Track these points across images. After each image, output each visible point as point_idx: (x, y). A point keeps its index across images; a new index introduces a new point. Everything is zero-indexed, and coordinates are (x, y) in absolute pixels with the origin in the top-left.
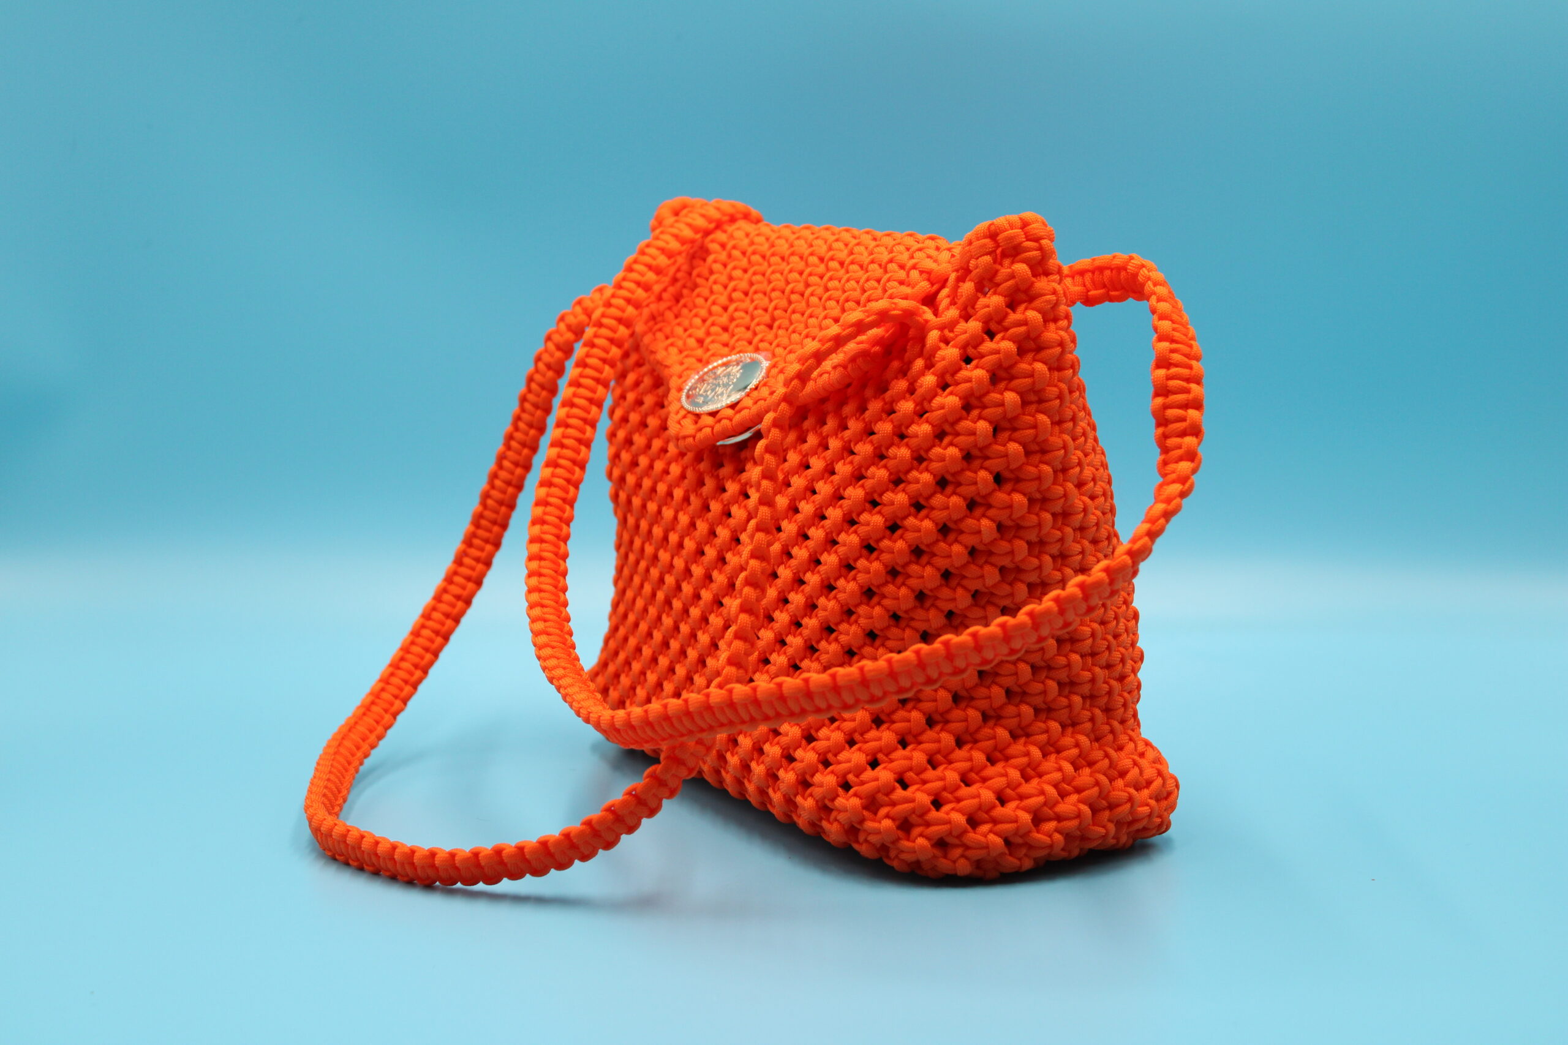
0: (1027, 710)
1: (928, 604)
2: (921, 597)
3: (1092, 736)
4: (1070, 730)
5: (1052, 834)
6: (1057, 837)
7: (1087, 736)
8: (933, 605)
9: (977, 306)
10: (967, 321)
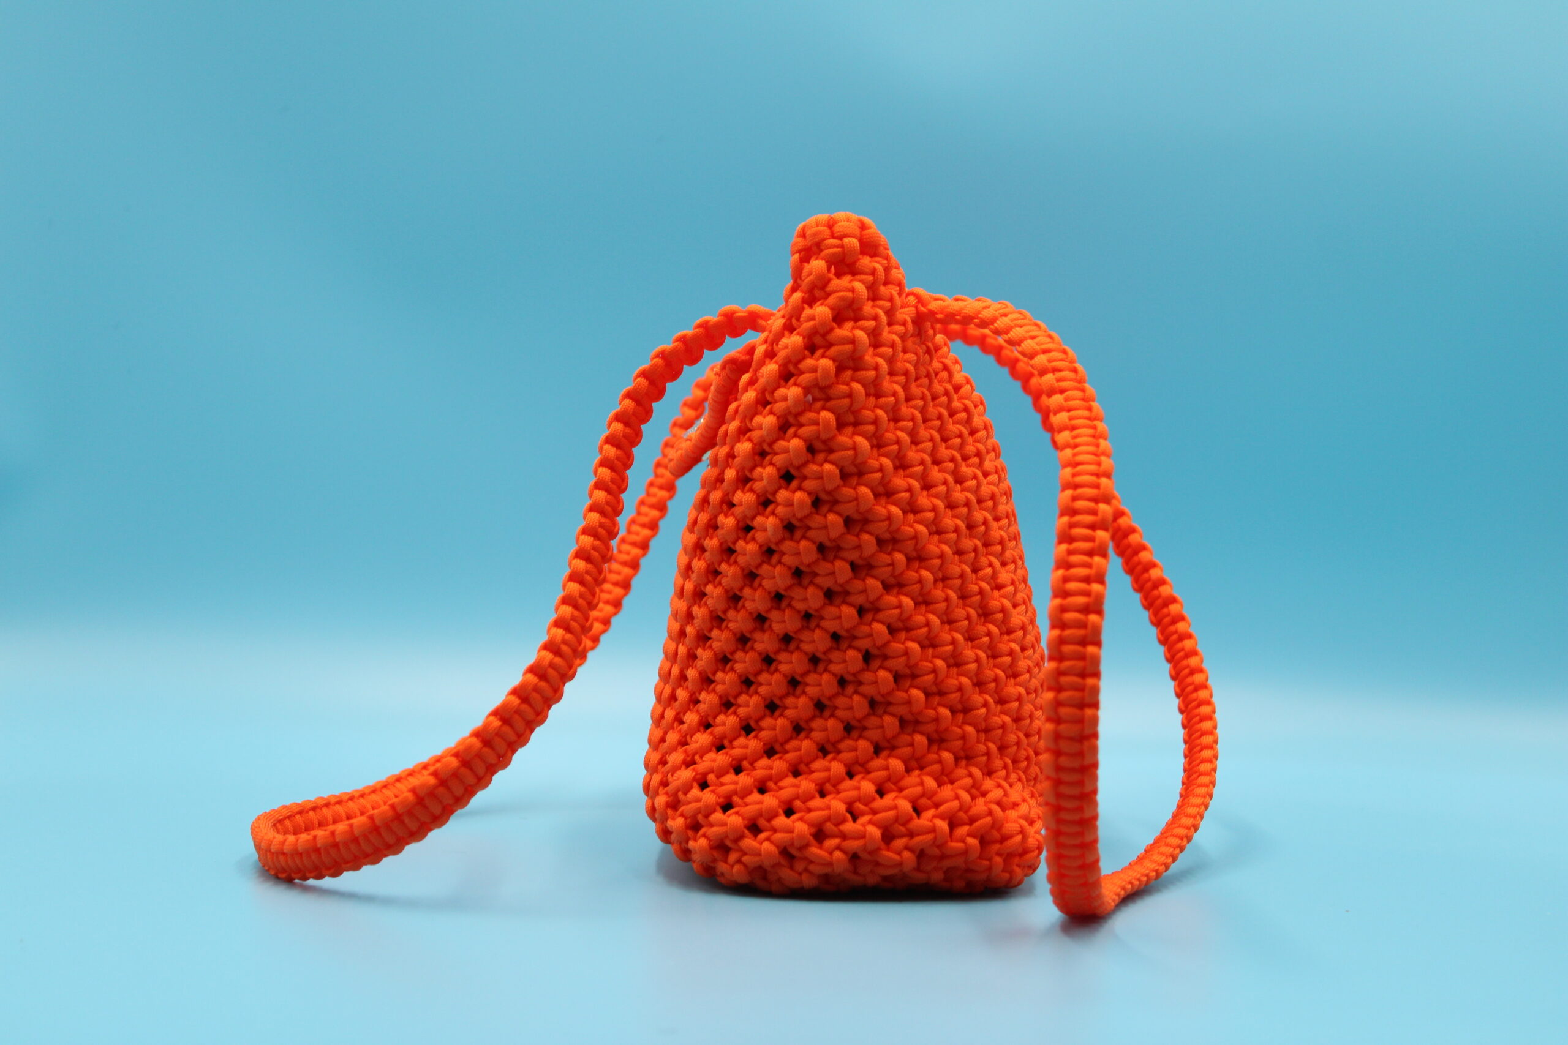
0: (920, 739)
1: (806, 581)
2: (798, 573)
3: (985, 770)
4: (964, 762)
5: (965, 839)
6: (971, 841)
7: (981, 770)
8: (811, 583)
9: (801, 319)
10: (811, 307)
